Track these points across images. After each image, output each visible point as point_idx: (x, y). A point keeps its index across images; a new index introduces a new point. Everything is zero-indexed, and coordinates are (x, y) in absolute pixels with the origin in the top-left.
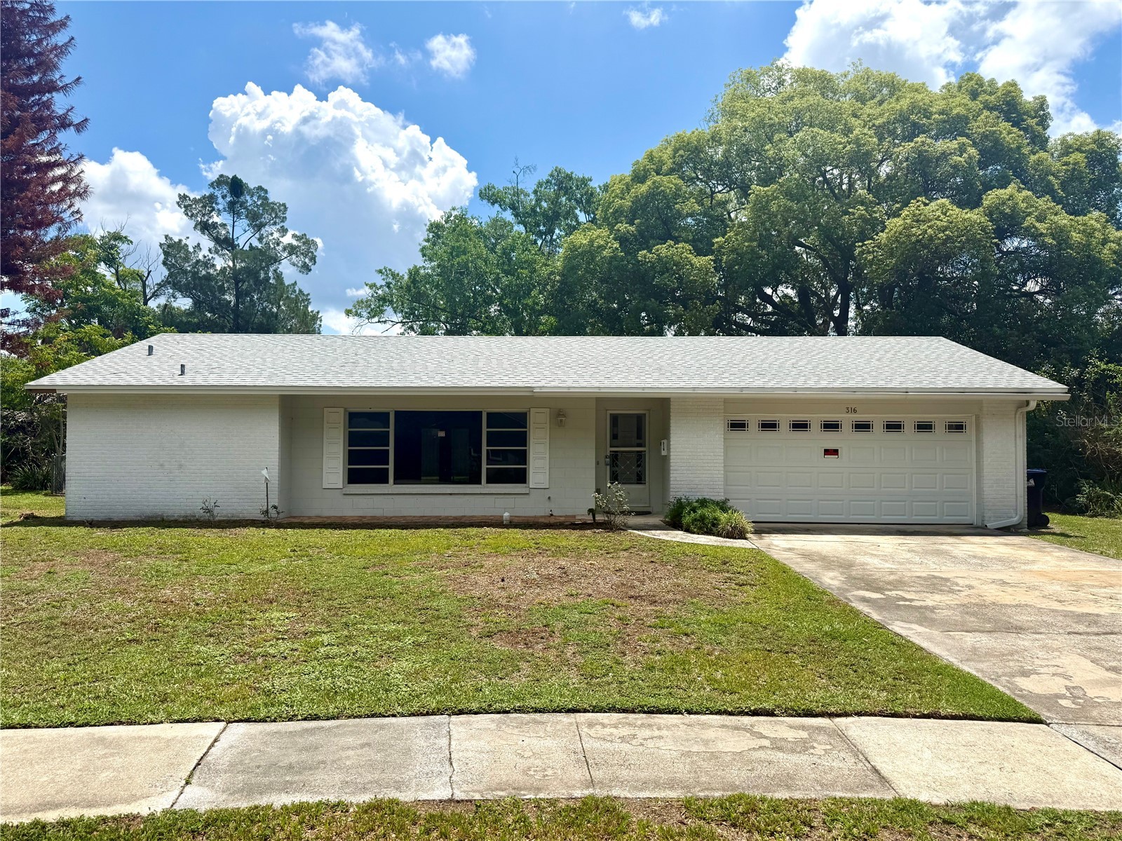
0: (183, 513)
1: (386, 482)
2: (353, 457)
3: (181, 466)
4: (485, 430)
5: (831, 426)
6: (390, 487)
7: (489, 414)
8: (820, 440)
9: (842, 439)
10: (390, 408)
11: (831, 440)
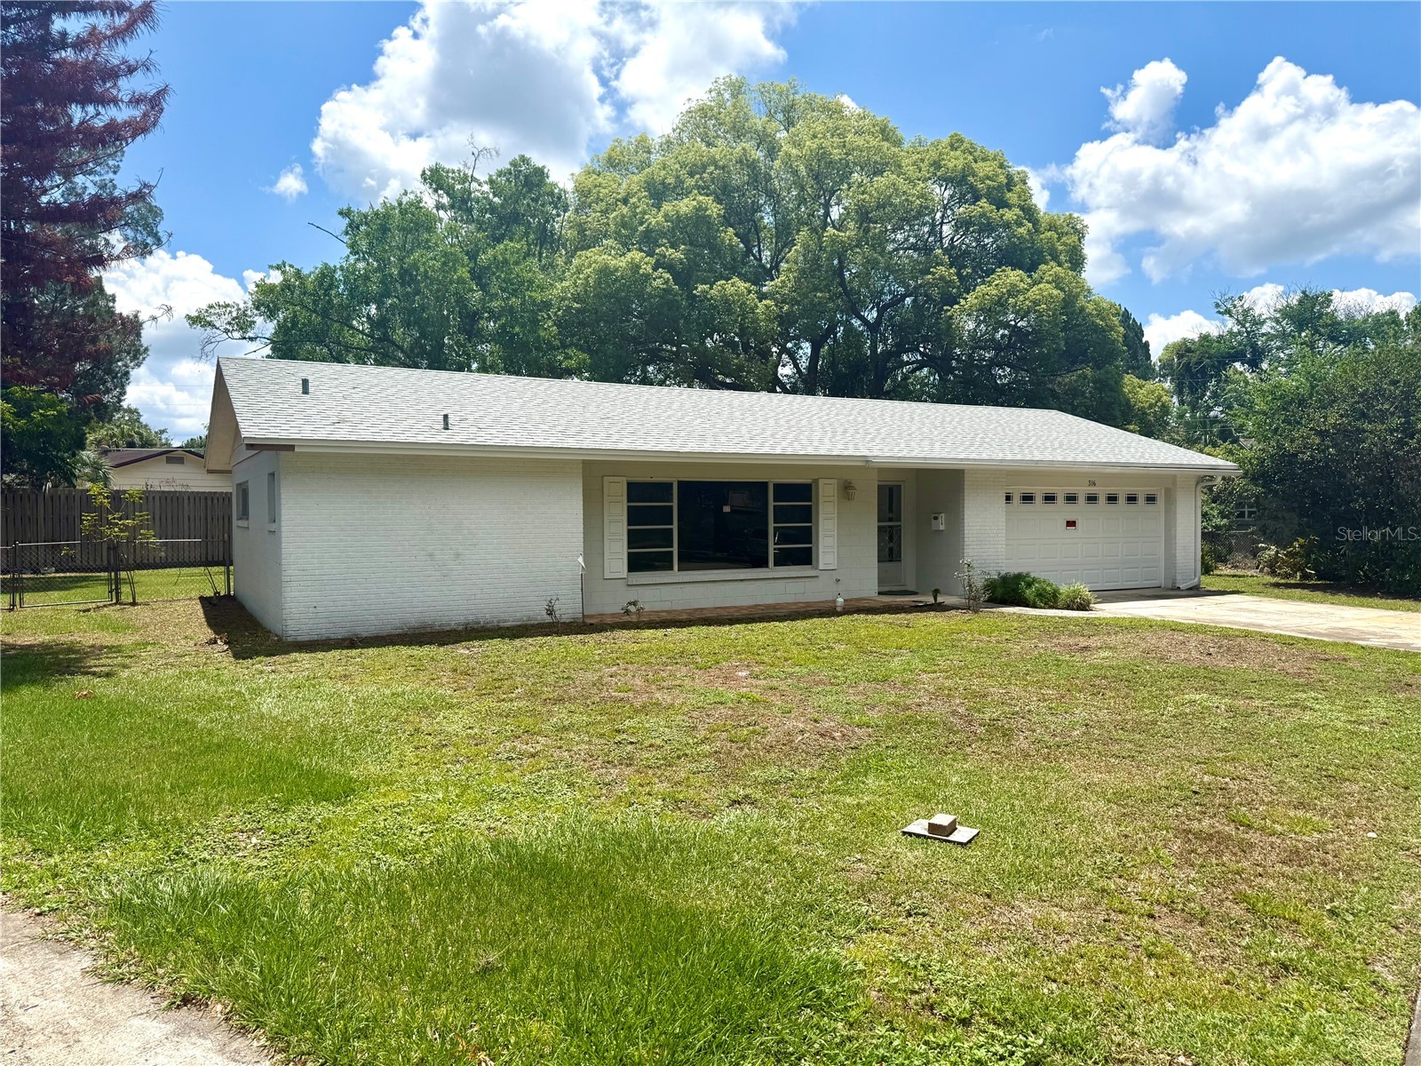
0: (462, 619)
1: (671, 568)
2: (633, 539)
3: (458, 555)
4: (771, 504)
5: (1071, 499)
6: (675, 575)
7: (776, 486)
8: (1063, 511)
9: (1078, 511)
10: (673, 478)
11: (1070, 512)
